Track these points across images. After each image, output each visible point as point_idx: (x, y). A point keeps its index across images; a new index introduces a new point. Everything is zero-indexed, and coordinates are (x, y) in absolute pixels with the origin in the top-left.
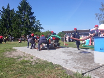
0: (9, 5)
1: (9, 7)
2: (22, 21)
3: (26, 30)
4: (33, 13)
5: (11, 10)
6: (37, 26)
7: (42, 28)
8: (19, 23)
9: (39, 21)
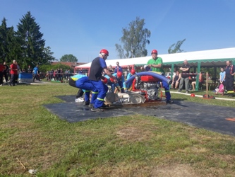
0: (5, 20)
1: (5, 24)
2: (22, 48)
3: (27, 61)
4: (42, 35)
5: (9, 28)
6: (46, 55)
7: (54, 59)
8: (19, 51)
9: (49, 48)
